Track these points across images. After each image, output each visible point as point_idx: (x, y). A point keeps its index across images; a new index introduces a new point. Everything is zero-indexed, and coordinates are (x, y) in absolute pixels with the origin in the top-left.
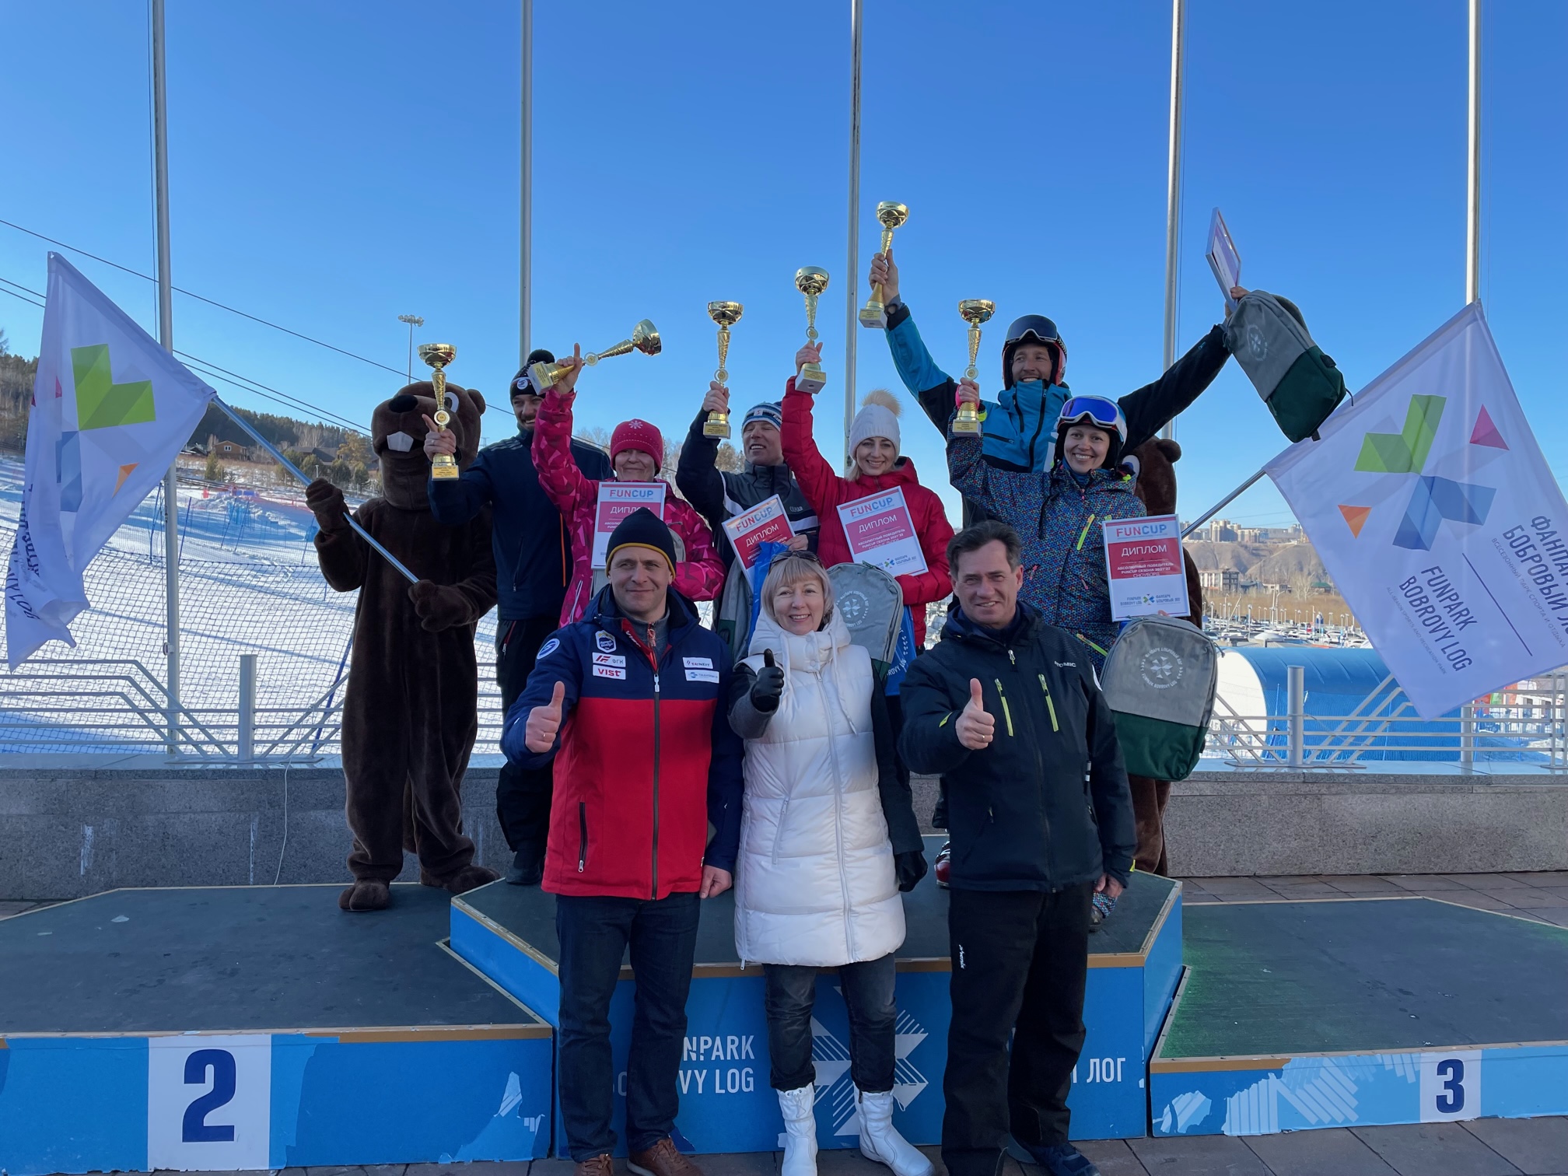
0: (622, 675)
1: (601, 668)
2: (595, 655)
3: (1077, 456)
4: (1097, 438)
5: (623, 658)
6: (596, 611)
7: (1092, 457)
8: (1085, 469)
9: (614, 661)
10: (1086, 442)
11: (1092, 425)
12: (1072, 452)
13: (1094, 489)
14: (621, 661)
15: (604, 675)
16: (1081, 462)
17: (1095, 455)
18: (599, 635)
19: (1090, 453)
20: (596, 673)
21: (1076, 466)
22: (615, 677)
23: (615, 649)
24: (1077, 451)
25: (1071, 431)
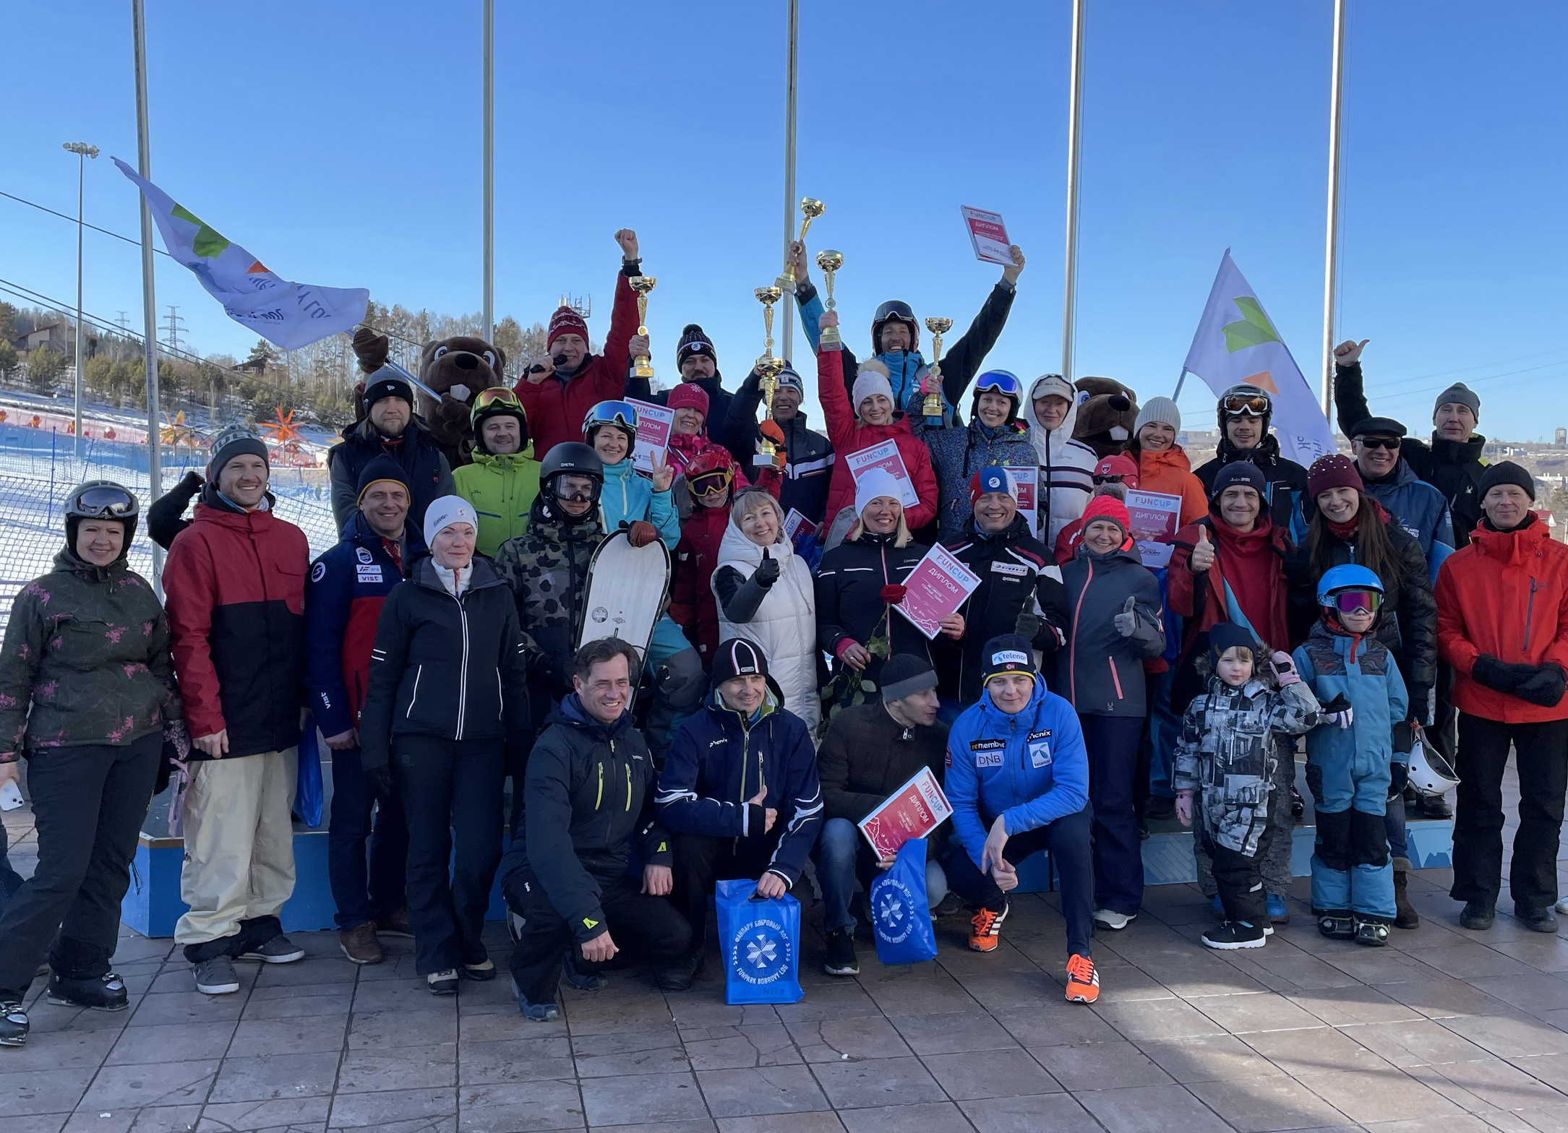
0: (380, 579)
1: (364, 576)
2: (359, 567)
3: (988, 415)
4: (1003, 402)
5: (379, 567)
6: (356, 531)
7: (998, 416)
8: (994, 424)
9: (373, 570)
10: (994, 405)
11: (999, 393)
12: (984, 411)
13: (996, 442)
14: (377, 569)
15: (367, 581)
16: (990, 419)
17: (1000, 415)
18: (359, 550)
19: (997, 413)
20: (361, 580)
21: (986, 423)
22: (375, 581)
23: (371, 560)
24: (987, 411)
25: (983, 396)
